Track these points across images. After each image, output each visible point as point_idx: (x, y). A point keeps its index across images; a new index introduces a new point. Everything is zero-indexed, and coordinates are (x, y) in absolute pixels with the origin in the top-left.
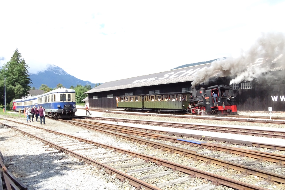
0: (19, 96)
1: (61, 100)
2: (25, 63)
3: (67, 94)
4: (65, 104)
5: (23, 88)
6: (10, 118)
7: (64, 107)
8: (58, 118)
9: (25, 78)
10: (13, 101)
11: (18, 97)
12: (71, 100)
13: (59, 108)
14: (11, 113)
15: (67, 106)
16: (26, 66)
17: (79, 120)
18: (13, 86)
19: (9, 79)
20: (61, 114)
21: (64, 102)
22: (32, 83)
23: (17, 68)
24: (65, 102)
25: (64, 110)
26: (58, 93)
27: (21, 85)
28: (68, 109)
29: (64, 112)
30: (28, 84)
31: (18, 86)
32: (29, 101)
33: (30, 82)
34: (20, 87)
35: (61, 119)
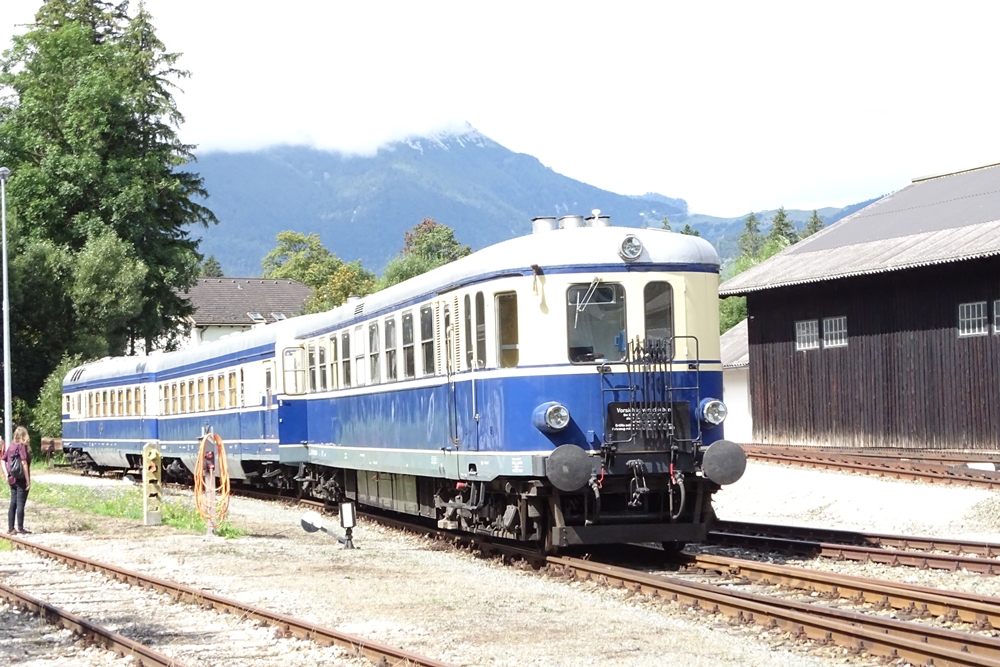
0: (108, 336)
1: (578, 354)
2: (156, 42)
3: (634, 286)
4: (614, 398)
5: (141, 265)
6: (69, 531)
7: (611, 423)
8: (541, 543)
9: (149, 175)
10: (67, 379)
11: (103, 342)
12: (682, 351)
13: (557, 437)
14: (63, 488)
15: (643, 417)
16: (163, 66)
17: (769, 565)
18: (57, 242)
19: (29, 181)
20: (575, 503)
21: (605, 372)
22: (212, 217)
23: (87, 82)
24: (616, 369)
25: (611, 458)
26: (539, 271)
27: (123, 232)
28: (647, 442)
29: (607, 482)
30: (179, 223)
31: (100, 245)
32: (205, 376)
33: (195, 208)
34: (113, 257)
35: (573, 551)
